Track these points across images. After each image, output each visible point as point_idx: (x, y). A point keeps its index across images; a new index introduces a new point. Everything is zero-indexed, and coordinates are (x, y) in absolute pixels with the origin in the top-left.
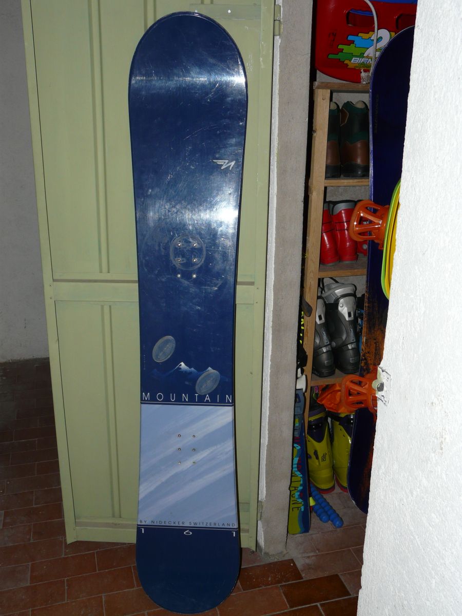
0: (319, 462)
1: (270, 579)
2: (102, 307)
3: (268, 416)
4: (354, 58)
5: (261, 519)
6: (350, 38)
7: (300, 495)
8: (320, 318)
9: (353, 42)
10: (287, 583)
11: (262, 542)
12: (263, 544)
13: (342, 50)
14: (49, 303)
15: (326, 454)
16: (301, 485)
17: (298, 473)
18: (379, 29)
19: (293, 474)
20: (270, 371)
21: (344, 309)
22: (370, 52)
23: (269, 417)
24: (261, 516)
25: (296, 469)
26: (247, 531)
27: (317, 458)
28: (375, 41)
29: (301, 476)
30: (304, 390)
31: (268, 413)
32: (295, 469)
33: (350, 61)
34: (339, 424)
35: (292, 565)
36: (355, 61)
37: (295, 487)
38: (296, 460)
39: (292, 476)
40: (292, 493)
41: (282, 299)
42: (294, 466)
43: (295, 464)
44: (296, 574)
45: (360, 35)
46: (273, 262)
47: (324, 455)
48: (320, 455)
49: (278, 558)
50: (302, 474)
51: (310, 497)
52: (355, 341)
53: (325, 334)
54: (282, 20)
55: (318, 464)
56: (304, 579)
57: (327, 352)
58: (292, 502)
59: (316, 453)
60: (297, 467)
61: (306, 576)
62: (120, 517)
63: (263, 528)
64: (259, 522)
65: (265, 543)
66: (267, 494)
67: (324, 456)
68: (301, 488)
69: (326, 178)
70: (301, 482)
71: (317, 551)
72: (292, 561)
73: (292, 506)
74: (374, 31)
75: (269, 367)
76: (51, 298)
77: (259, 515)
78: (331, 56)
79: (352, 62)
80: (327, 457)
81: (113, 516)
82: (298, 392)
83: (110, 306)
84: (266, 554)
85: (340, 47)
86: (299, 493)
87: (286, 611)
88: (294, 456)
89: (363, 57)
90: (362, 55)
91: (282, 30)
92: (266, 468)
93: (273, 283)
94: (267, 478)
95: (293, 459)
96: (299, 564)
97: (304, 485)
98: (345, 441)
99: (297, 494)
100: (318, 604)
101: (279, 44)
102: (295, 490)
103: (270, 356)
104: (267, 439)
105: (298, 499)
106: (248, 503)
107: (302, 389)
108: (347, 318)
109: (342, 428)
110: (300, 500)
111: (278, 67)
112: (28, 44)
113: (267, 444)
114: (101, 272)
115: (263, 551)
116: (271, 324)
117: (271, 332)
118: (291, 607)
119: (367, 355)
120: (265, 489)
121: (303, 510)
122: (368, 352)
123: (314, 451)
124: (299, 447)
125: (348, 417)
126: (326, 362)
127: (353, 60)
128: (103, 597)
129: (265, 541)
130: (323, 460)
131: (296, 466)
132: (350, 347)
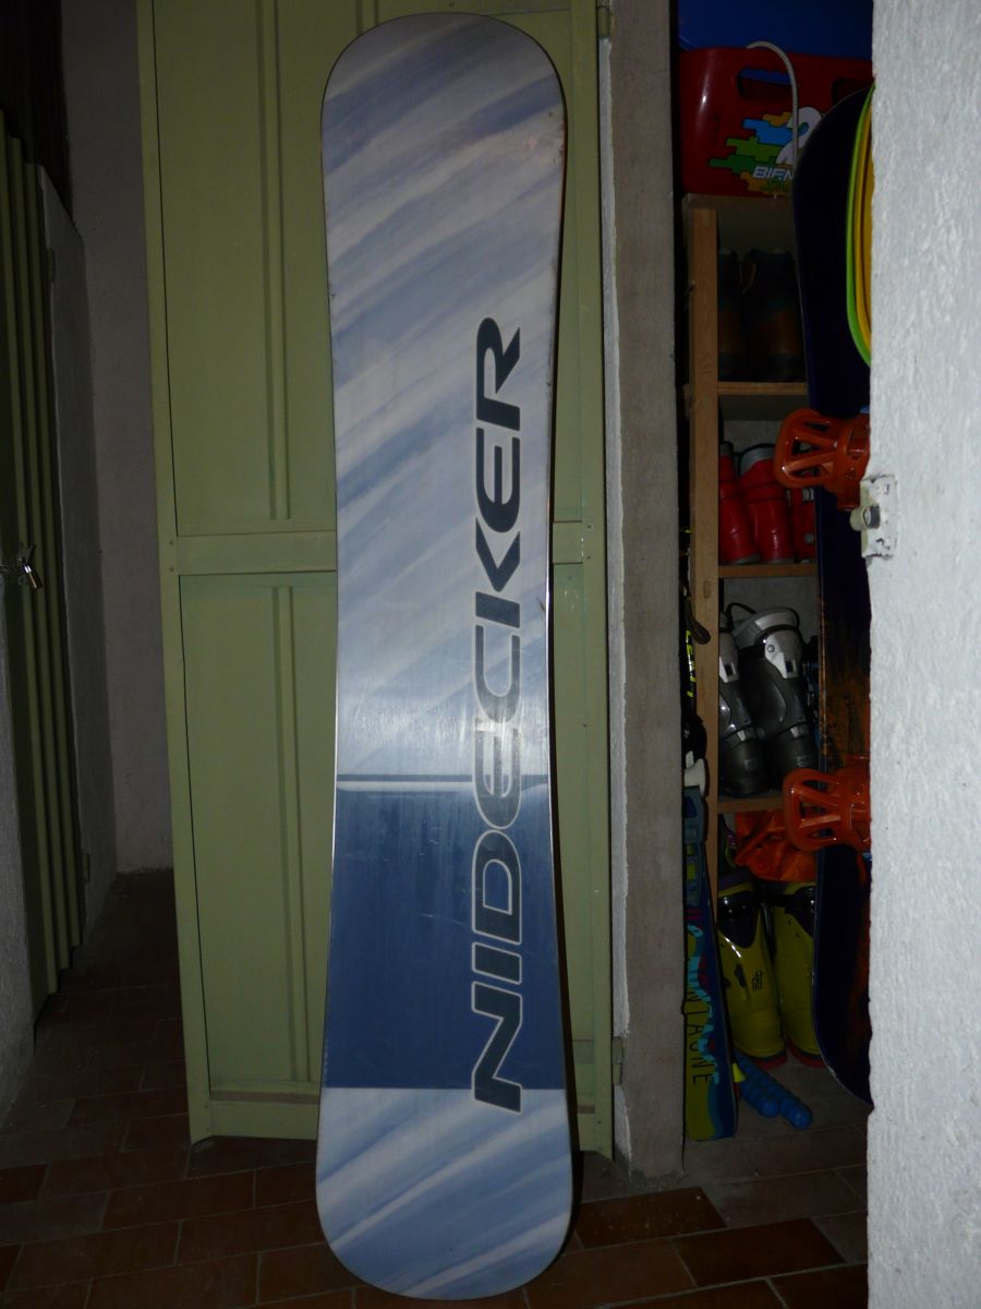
0: (747, 990)
1: (647, 1226)
2: (275, 591)
3: (625, 827)
4: (757, 168)
5: (621, 1082)
6: (748, 124)
7: (709, 1044)
8: (728, 669)
9: (752, 133)
10: (690, 1235)
11: (626, 1144)
12: (630, 1149)
13: (733, 150)
14: (168, 581)
15: (761, 974)
16: (710, 1022)
17: (701, 993)
18: (799, 107)
19: (689, 996)
20: (624, 721)
21: (777, 659)
22: (788, 154)
23: (627, 829)
24: (621, 1074)
25: (697, 984)
26: (591, 1110)
27: (743, 983)
28: (795, 130)
29: (709, 999)
30: (702, 788)
31: (625, 820)
32: (693, 984)
33: (751, 173)
34: (786, 912)
35: (698, 1198)
36: (761, 174)
37: (697, 1027)
38: (695, 963)
39: (685, 1000)
40: (690, 1040)
41: (643, 559)
42: (690, 976)
43: (693, 972)
44: (711, 1216)
45: (767, 117)
46: (620, 480)
47: (757, 975)
48: (749, 976)
49: (665, 1185)
50: (710, 994)
51: (732, 1062)
52: (804, 720)
53: (740, 704)
54: (611, 9)
55: (744, 997)
56: (729, 1228)
57: (747, 741)
58: (689, 1063)
59: (739, 970)
60: (700, 979)
61: (732, 1222)
62: (309, 1080)
63: (627, 1105)
64: (618, 1090)
65: (634, 1147)
66: (631, 1017)
67: (757, 978)
68: (710, 1028)
69: (721, 379)
70: (710, 1015)
71: (756, 1174)
72: (699, 1190)
73: (691, 1072)
74: (791, 110)
75: (623, 711)
76: (172, 570)
77: (618, 1072)
78: (714, 163)
79: (755, 175)
80: (765, 980)
81: (294, 1078)
82: (687, 793)
83: (291, 589)
84: (639, 1174)
85: (731, 142)
86: (705, 1041)
87: (689, 1291)
88: (690, 952)
89: (775, 166)
90: (771, 162)
91: (613, 27)
92: (627, 954)
93: (621, 525)
94: (629, 979)
95: (687, 960)
96: (717, 1198)
97: (715, 1021)
98: (799, 945)
99: (702, 1044)
100: (768, 1279)
101: (609, 53)
102: (697, 1032)
103: (623, 687)
104: (626, 882)
105: (704, 1054)
106: (590, 1042)
107: (697, 787)
108: (785, 675)
109: (791, 917)
110: (710, 1058)
111: (609, 95)
112: (145, 80)
113: (626, 894)
114: (273, 516)
115: (631, 1169)
116: (622, 614)
117: (623, 633)
118: (701, 1283)
119: (833, 730)
120: (627, 1004)
121: (717, 1081)
122: (835, 725)
123: (734, 968)
124: (700, 933)
125: (802, 892)
126: (746, 762)
127: (756, 172)
128: (259, 1257)
129: (634, 1141)
130: (756, 987)
131: (695, 976)
132: (794, 731)
